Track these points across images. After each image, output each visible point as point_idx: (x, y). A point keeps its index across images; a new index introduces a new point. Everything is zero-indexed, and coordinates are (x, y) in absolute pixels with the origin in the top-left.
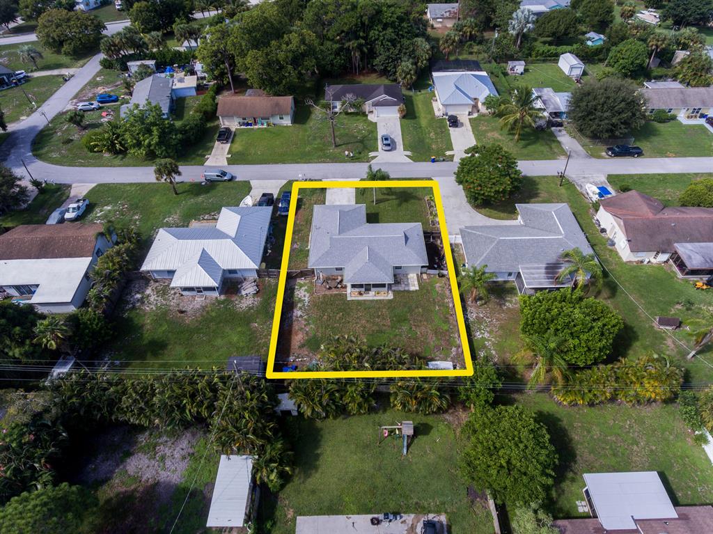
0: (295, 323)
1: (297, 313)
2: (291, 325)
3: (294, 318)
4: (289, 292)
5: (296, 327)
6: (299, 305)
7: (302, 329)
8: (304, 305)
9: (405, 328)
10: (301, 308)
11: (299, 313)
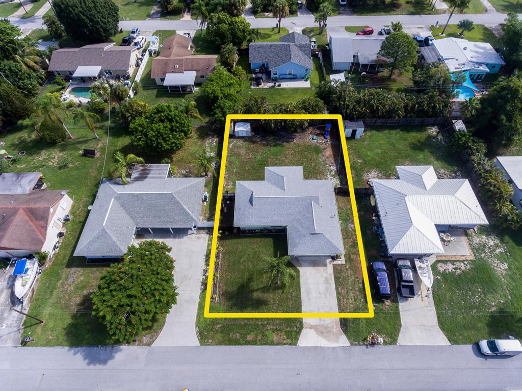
0: (333, 161)
1: (333, 168)
2: (336, 160)
3: (334, 164)
4: (344, 183)
5: (332, 160)
6: (334, 173)
7: (327, 158)
8: (330, 173)
9: (259, 157)
10: (332, 171)
11: (332, 168)
